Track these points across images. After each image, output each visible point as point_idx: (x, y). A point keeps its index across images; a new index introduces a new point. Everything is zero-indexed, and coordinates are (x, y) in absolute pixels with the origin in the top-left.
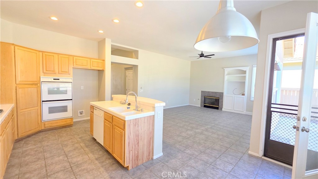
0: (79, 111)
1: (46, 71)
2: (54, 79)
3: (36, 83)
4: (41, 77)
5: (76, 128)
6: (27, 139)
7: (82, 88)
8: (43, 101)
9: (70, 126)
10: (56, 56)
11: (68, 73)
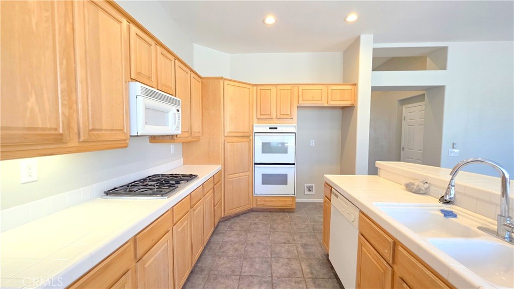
0: (306, 185)
1: (261, 115)
2: (270, 128)
3: (247, 134)
4: (254, 125)
5: (299, 217)
6: (235, 219)
7: (313, 143)
8: (256, 164)
9: (289, 211)
10: (274, 89)
11: (290, 117)
